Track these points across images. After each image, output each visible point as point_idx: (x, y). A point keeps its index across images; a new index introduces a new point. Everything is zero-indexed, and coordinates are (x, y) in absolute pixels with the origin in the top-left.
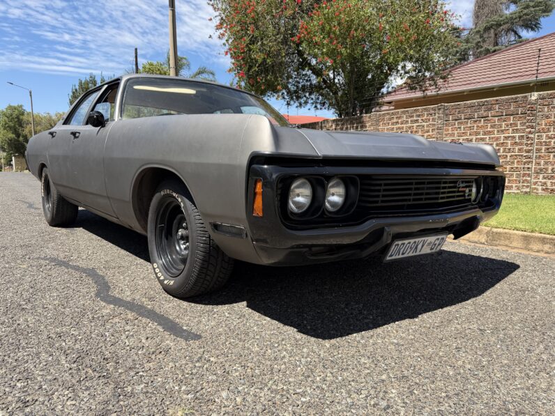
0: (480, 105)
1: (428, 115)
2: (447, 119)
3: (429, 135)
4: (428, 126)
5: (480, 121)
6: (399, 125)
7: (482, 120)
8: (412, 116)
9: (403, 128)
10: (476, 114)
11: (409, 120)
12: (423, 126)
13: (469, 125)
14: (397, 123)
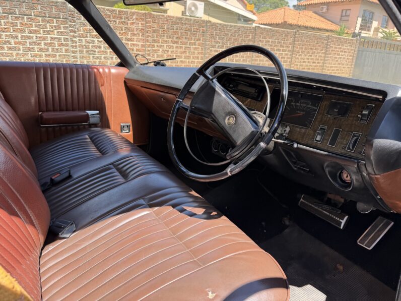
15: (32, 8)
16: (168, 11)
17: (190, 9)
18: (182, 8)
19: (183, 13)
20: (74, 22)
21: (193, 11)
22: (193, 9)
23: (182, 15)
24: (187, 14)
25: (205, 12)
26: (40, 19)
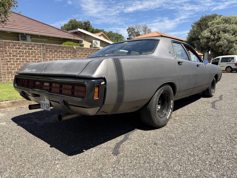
0: (59, 47)
1: (37, 47)
2: (47, 50)
3: (39, 56)
4: (37, 52)
5: (60, 53)
6: (21, 50)
7: (60, 52)
8: (29, 46)
9: (23, 51)
10: (58, 50)
11: (27, 48)
12: (35, 52)
13: (56, 54)
14: (19, 48)
15: (63, 49)
16: (84, 45)
17: (94, 44)
18: (90, 44)
19: (91, 46)
20: (76, 53)
21: (95, 45)
22: (96, 44)
23: (90, 47)
24: (93, 46)
25: (101, 46)
26: (65, 53)
